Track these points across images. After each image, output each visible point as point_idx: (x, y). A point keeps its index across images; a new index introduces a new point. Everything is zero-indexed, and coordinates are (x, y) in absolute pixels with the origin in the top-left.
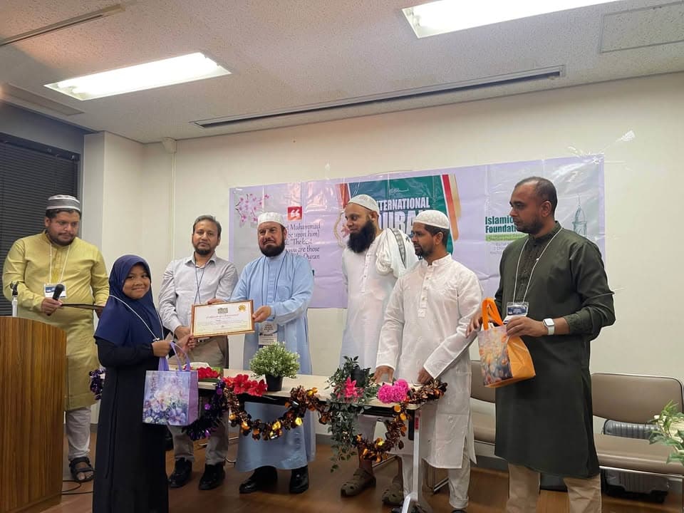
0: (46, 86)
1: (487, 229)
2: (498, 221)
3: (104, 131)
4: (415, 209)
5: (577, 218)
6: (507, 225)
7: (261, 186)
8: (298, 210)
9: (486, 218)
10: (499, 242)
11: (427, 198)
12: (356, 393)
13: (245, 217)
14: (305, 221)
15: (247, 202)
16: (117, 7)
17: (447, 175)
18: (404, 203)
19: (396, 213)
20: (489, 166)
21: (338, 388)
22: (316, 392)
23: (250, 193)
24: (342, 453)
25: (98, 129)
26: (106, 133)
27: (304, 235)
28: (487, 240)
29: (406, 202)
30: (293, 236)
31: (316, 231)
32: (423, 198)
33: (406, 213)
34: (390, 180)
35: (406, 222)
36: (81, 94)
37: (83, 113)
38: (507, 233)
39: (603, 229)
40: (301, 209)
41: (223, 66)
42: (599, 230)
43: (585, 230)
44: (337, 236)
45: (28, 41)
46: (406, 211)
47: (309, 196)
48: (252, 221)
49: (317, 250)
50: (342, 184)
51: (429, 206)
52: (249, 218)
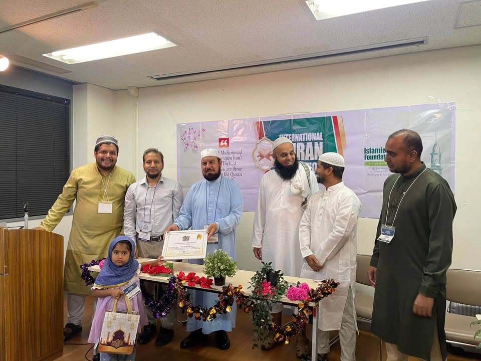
0: (43, 55)
1: (365, 157)
2: (374, 151)
3: (86, 83)
4: (311, 141)
5: (434, 151)
6: (381, 154)
7: (199, 123)
8: (226, 141)
9: (365, 149)
10: (374, 167)
11: (321, 133)
12: (270, 291)
13: (188, 145)
14: (231, 148)
15: (189, 134)
16: (92, 3)
17: (336, 117)
18: (304, 137)
19: (298, 144)
20: (368, 110)
21: (257, 287)
22: (241, 288)
24: (260, 335)
25: (82, 82)
26: (88, 84)
27: (231, 158)
28: (365, 165)
31: (239, 156)
32: (318, 133)
33: (305, 144)
34: (294, 120)
35: (305, 151)
36: (69, 60)
37: (71, 72)
38: (380, 160)
39: (454, 159)
40: (228, 139)
41: (171, 41)
42: (451, 159)
43: (440, 159)
44: (254, 160)
45: (29, 26)
46: (305, 142)
47: (234, 130)
48: (193, 147)
49: (240, 169)
50: (258, 122)
51: (322, 139)
52: (191, 145)
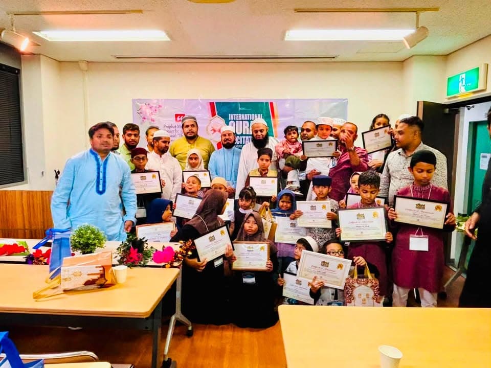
0: (33, 32)
7: (156, 99)
8: (182, 116)
13: (145, 118)
15: (146, 109)
17: (272, 103)
19: (244, 122)
23: (148, 103)
26: (41, 56)
29: (249, 116)
30: (179, 132)
34: (240, 103)
36: (50, 38)
44: (208, 133)
48: (150, 121)
50: (211, 103)
52: (148, 119)
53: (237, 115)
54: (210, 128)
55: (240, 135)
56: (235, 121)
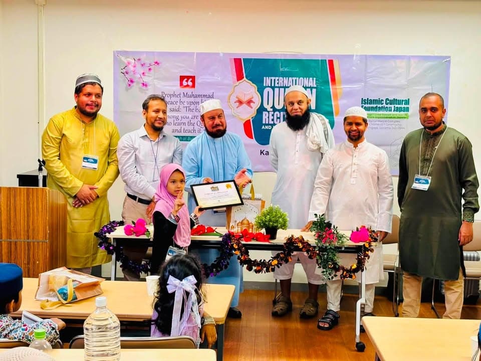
2: (371, 102)
6: (378, 106)
8: (191, 80)
9: (362, 99)
10: (371, 119)
11: (315, 79)
13: (132, 82)
14: (198, 90)
15: (135, 66)
17: (332, 61)
22: (304, 238)
23: (138, 57)
27: (197, 103)
29: (296, 80)
30: (186, 104)
32: (311, 79)
38: (377, 112)
44: (231, 107)
48: (141, 85)
50: (236, 59)
51: (316, 86)
52: (138, 83)
53: (277, 78)
54: (234, 99)
55: (279, 111)
56: (273, 88)
